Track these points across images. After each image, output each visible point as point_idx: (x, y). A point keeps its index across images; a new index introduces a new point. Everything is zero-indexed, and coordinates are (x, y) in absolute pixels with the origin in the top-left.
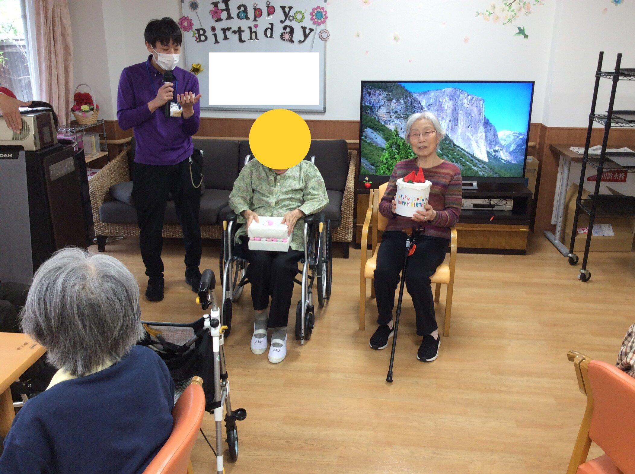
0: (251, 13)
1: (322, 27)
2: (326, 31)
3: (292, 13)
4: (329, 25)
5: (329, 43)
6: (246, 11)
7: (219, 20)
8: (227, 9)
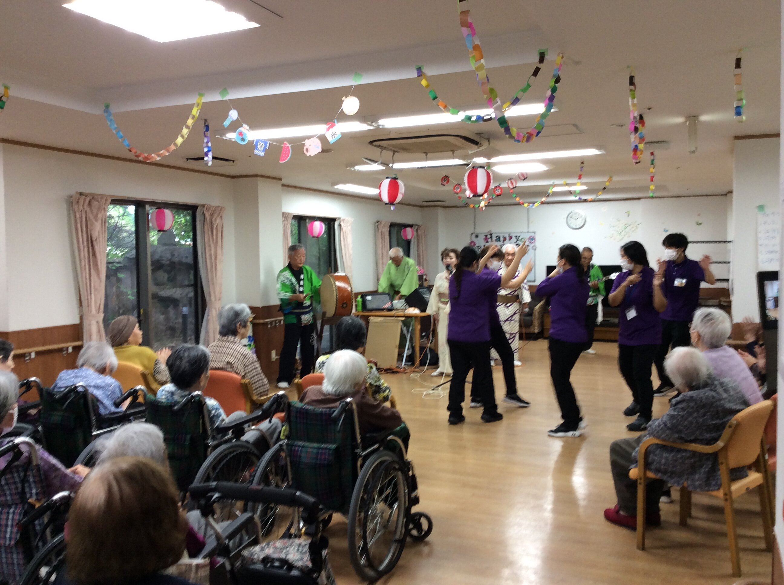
0: (502, 239)
1: (533, 245)
2: (535, 246)
3: (520, 238)
4: (538, 243)
5: (537, 251)
6: (499, 238)
7: (487, 242)
8: (491, 237)
